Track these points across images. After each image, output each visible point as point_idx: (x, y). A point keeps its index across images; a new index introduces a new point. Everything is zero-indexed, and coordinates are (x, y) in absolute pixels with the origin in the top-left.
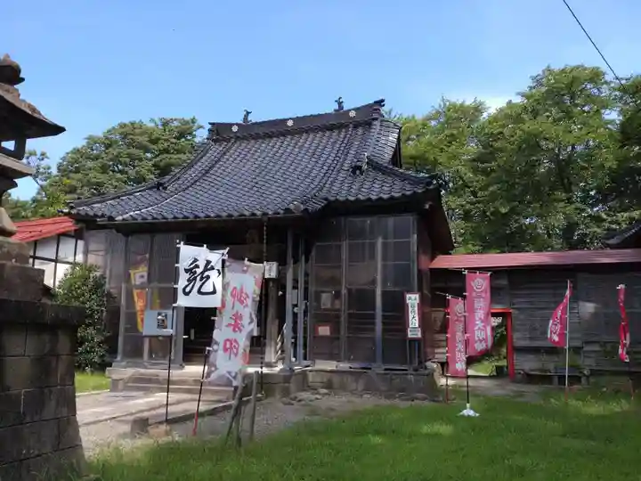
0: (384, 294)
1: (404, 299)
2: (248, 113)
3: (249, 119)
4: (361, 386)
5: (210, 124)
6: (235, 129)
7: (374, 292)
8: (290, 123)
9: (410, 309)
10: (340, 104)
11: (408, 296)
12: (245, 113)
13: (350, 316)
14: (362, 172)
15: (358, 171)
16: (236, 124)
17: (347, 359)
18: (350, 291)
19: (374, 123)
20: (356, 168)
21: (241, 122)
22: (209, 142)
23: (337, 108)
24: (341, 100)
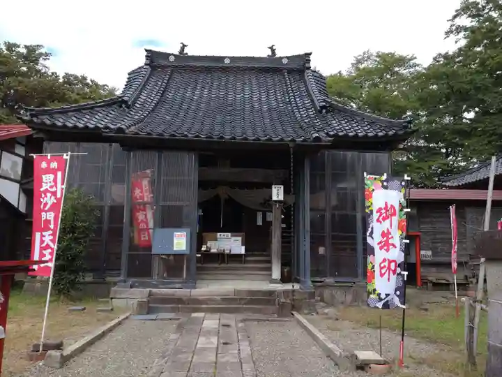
0: (364, 218)
2: (184, 46)
3: (185, 52)
4: (349, 298)
5: (146, 51)
6: (172, 59)
7: (355, 216)
8: (227, 61)
10: (273, 51)
12: (182, 45)
13: (334, 237)
14: (327, 112)
15: (324, 111)
16: (172, 54)
17: (332, 275)
18: (333, 216)
19: (307, 71)
20: (323, 107)
21: (178, 53)
22: (148, 67)
23: (270, 53)
24: (274, 48)
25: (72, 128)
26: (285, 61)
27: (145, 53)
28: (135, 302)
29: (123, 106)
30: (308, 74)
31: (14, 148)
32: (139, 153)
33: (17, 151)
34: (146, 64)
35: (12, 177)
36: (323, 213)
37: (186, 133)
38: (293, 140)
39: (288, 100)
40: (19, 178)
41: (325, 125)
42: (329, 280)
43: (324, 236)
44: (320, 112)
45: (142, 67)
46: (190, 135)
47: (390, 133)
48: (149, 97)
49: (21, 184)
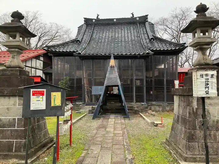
0: (167, 80)
1: (174, 82)
2: (98, 15)
3: (99, 18)
4: (161, 109)
6: (94, 21)
7: (163, 80)
8: (115, 20)
9: (176, 85)
10: (133, 15)
11: (175, 81)
12: (97, 15)
13: (155, 88)
14: (154, 40)
15: (152, 40)
16: (94, 19)
17: (155, 101)
18: (155, 80)
19: (146, 23)
20: (152, 39)
21: (96, 19)
22: (85, 25)
23: (132, 16)
24: (133, 14)
25: (62, 52)
26: (138, 19)
27: (84, 19)
28: (88, 110)
29: (78, 42)
30: (147, 24)
31: (40, 58)
32: (86, 61)
33: (41, 59)
34: (84, 24)
35: (40, 69)
36: (151, 79)
37: (101, 53)
38: (139, 54)
39: (138, 36)
40: (42, 69)
41: (152, 46)
42: (154, 103)
43: (152, 87)
44: (151, 40)
45: (83, 25)
46: (103, 54)
47: (177, 48)
48: (86, 38)
49: (43, 71)
